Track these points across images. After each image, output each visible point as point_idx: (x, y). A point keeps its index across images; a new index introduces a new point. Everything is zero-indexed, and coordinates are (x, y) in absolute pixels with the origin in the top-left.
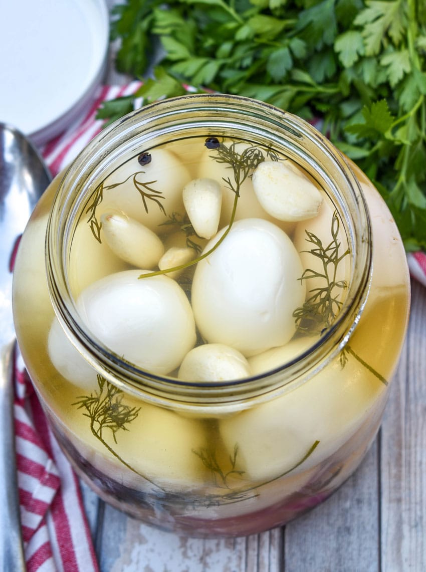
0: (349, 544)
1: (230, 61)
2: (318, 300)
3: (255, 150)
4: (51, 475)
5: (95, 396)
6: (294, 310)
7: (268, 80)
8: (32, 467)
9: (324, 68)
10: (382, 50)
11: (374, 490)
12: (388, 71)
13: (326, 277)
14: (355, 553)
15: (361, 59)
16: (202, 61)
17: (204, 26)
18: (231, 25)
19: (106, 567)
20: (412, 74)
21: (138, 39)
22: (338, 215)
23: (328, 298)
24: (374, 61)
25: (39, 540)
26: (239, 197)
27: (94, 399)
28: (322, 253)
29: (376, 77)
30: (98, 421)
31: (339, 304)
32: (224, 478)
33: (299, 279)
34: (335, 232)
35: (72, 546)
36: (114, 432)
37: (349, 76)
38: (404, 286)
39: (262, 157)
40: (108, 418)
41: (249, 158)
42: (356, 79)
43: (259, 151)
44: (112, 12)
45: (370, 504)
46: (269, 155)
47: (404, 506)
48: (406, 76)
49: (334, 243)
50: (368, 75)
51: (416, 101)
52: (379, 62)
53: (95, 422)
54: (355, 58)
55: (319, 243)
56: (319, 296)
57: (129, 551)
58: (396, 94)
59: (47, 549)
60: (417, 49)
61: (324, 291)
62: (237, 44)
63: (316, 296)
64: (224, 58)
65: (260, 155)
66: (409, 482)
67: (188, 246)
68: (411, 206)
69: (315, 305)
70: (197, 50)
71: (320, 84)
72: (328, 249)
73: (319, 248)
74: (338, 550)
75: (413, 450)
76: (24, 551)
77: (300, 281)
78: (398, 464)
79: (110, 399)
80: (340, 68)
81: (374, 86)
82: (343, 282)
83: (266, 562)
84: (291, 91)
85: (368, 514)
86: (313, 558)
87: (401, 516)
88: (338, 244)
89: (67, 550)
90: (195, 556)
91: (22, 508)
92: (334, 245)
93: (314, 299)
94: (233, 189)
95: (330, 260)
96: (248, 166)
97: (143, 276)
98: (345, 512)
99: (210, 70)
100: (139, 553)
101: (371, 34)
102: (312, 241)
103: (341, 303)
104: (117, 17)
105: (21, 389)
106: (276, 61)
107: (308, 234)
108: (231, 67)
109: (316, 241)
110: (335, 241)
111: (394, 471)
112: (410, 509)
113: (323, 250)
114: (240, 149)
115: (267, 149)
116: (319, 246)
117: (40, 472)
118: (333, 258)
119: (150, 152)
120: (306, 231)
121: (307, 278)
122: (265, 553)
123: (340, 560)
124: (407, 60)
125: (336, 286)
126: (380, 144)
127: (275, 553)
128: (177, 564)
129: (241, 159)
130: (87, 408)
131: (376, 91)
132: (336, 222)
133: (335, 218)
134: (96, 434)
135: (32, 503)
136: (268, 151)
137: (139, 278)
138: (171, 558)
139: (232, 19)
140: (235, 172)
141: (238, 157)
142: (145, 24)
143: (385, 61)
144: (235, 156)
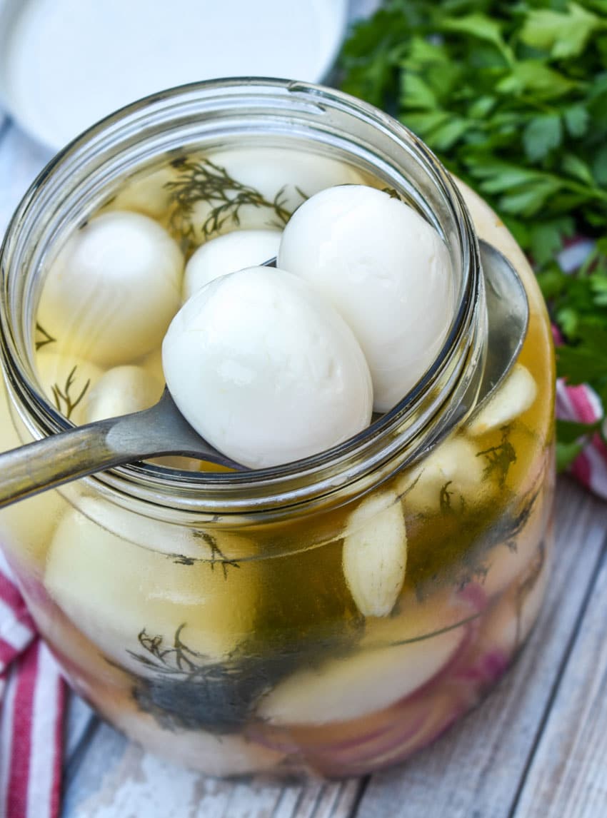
1: (484, 125)
18: (497, 69)
57: (114, 787)
62: (501, 102)
64: (478, 119)
71: (603, 186)
100: (128, 795)
138: (172, 814)
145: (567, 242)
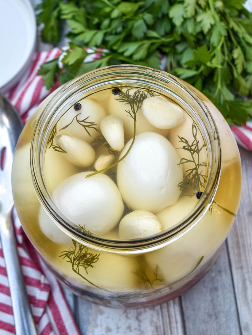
0: (218, 296)
1: (109, 30)
2: (191, 176)
3: (140, 91)
4: (45, 285)
5: (72, 250)
6: (178, 184)
7: (133, 39)
8: (33, 282)
9: (164, 27)
10: (196, 13)
11: (227, 264)
12: (201, 25)
13: (194, 162)
14: (222, 301)
15: (185, 20)
16: (93, 32)
17: (90, 11)
18: (107, 10)
19: (84, 331)
20: (215, 25)
21: (53, 22)
22: (195, 124)
23: (197, 173)
24: (193, 20)
25: (44, 322)
26: (136, 121)
27: (71, 252)
28: (189, 148)
29: (195, 29)
30: (76, 264)
31: (204, 177)
32: (151, 284)
33: (178, 164)
34: (195, 135)
35: (63, 322)
36: (86, 268)
37: (179, 30)
38: (237, 158)
39: (145, 95)
40: (81, 262)
41: (137, 96)
42: (184, 31)
43: (143, 92)
44: (36, 9)
45: (226, 272)
46: (149, 94)
47: (245, 271)
48: (212, 26)
49: (195, 141)
50: (190, 28)
51: (220, 41)
52: (195, 20)
53: (74, 265)
54: (182, 20)
55: (187, 142)
56: (191, 174)
57: (95, 320)
58: (207, 38)
59: (50, 327)
60: (215, 9)
61: (194, 170)
62: (112, 20)
63: (190, 174)
64: (105, 29)
65: (144, 94)
66: (246, 256)
67: (110, 153)
68: (226, 101)
69: (190, 179)
70: (89, 26)
71: (163, 36)
72: (192, 145)
73: (187, 145)
74: (212, 301)
75: (245, 238)
76: (37, 330)
77: (179, 165)
78: (238, 247)
79: (81, 251)
80: (173, 26)
81: (194, 34)
82: (204, 163)
83: (173, 314)
84: (147, 43)
85: (225, 278)
86: (199, 308)
87: (244, 277)
88: (198, 141)
89: (60, 325)
90: (133, 317)
91: (32, 306)
92: (195, 142)
93: (189, 176)
94: (132, 117)
95: (194, 151)
96: (138, 101)
97: (88, 176)
98: (213, 279)
99: (99, 37)
100: (101, 320)
101: (189, 5)
102: (183, 142)
103: (205, 176)
104: (39, 12)
105: (20, 238)
106: (138, 28)
107: (179, 137)
108: (111, 34)
109: (185, 141)
110: (196, 140)
111: (236, 251)
112: (248, 272)
113: (190, 146)
114: (132, 92)
115: (147, 90)
116: (187, 144)
117: (38, 284)
118: (196, 150)
119: (80, 102)
120: (178, 136)
121: (183, 163)
122: (172, 309)
123: (214, 307)
124: (211, 16)
125: (200, 166)
126: (202, 68)
127: (177, 308)
128: (123, 323)
129: (133, 98)
130: (69, 257)
131: (195, 37)
132: (194, 128)
133: (194, 126)
134: (75, 271)
135: (36, 302)
136: (148, 92)
137: (86, 178)
138: (120, 320)
139: (107, 6)
140: (131, 106)
141: (131, 97)
142: (55, 13)
143: (199, 19)
144: (130, 97)
145: (160, 59)
